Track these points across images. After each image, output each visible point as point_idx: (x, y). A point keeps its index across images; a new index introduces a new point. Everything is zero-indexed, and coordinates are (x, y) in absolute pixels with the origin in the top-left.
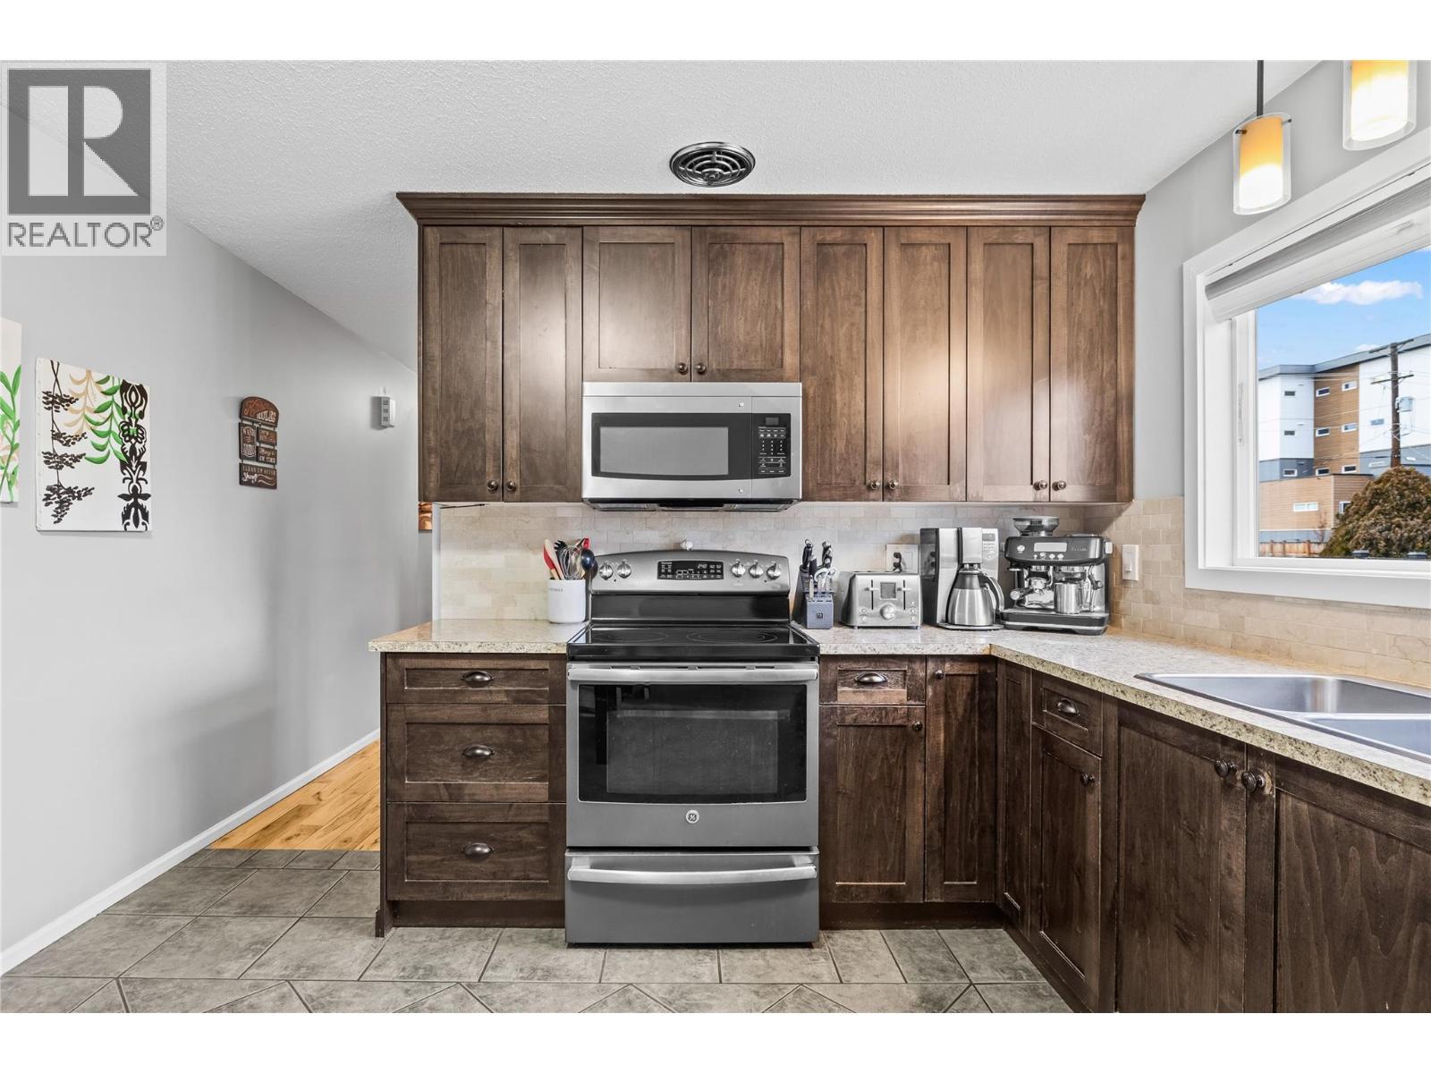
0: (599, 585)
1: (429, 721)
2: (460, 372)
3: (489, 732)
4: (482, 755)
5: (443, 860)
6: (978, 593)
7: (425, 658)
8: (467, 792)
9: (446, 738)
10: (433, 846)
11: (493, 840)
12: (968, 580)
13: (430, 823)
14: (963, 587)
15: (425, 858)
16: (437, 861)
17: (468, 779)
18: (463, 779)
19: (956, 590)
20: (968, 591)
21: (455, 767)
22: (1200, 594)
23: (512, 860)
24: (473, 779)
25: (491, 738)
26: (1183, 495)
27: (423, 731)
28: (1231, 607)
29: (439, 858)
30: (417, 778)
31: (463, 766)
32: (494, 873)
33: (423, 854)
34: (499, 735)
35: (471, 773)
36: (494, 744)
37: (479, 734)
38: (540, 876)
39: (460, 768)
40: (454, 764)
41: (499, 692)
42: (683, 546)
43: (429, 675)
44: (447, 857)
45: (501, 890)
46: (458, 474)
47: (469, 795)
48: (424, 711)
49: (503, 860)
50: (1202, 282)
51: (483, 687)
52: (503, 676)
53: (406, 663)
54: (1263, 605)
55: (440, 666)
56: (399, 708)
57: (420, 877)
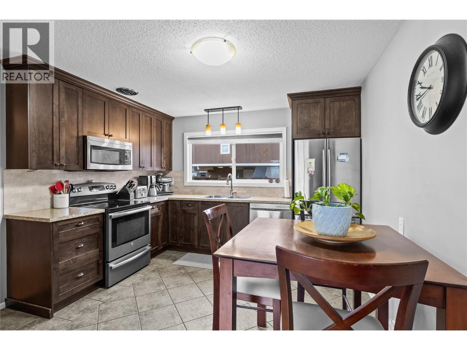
0: (72, 195)
1: (67, 241)
2: (43, 124)
3: (83, 239)
4: (81, 247)
5: (70, 283)
6: (155, 189)
7: (66, 221)
8: (78, 259)
9: (71, 245)
10: (67, 280)
11: (84, 271)
12: (153, 186)
13: (67, 273)
14: (152, 188)
15: (65, 285)
16: (68, 284)
17: (78, 255)
18: (76, 256)
19: (150, 189)
20: (153, 189)
21: (74, 253)
22: (187, 186)
23: (89, 274)
24: (79, 255)
25: (84, 241)
26: (184, 170)
27: (64, 245)
28: (192, 188)
29: (69, 283)
30: (62, 261)
31: (76, 252)
32: (85, 280)
33: (64, 284)
34: (85, 239)
35: (78, 253)
36: (85, 243)
37: (80, 241)
38: (96, 275)
39: (75, 253)
40: (73, 252)
41: (87, 227)
42: (93, 182)
43: (65, 226)
44: (72, 282)
45: (87, 284)
46: (43, 160)
47: (79, 260)
48: (65, 238)
49: (88, 275)
50: (187, 137)
51: (82, 226)
52: (87, 222)
53: (60, 224)
54: (198, 187)
55: (70, 223)
56: (57, 240)
57: (64, 292)
